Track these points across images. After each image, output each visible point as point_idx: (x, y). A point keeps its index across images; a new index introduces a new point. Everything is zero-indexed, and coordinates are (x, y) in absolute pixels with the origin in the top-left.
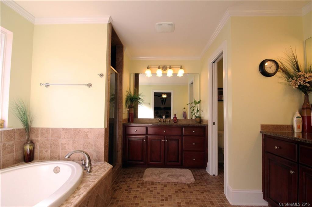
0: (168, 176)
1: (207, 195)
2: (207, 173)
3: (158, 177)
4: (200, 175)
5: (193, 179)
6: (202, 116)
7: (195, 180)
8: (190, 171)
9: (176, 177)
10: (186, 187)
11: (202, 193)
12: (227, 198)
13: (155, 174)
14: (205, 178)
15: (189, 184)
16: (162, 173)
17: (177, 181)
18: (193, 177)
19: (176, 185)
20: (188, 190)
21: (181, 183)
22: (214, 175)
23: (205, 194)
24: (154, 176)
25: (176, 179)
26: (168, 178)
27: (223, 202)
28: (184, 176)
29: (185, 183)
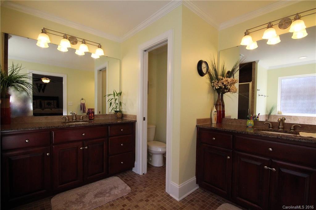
0: (96, 196)
1: (153, 201)
2: (136, 174)
3: (82, 204)
4: (131, 180)
5: (128, 188)
6: (123, 110)
7: (131, 188)
8: (119, 178)
9: (107, 193)
10: (126, 201)
11: (147, 201)
12: (171, 195)
13: (73, 203)
14: (138, 180)
15: (127, 196)
16: (83, 195)
17: (111, 198)
18: (126, 184)
19: (113, 205)
20: (131, 205)
21: (117, 199)
22: (143, 174)
23: (150, 202)
24: (73, 206)
25: (109, 196)
26: (97, 200)
27: (171, 202)
28: (115, 188)
29: (122, 198)
